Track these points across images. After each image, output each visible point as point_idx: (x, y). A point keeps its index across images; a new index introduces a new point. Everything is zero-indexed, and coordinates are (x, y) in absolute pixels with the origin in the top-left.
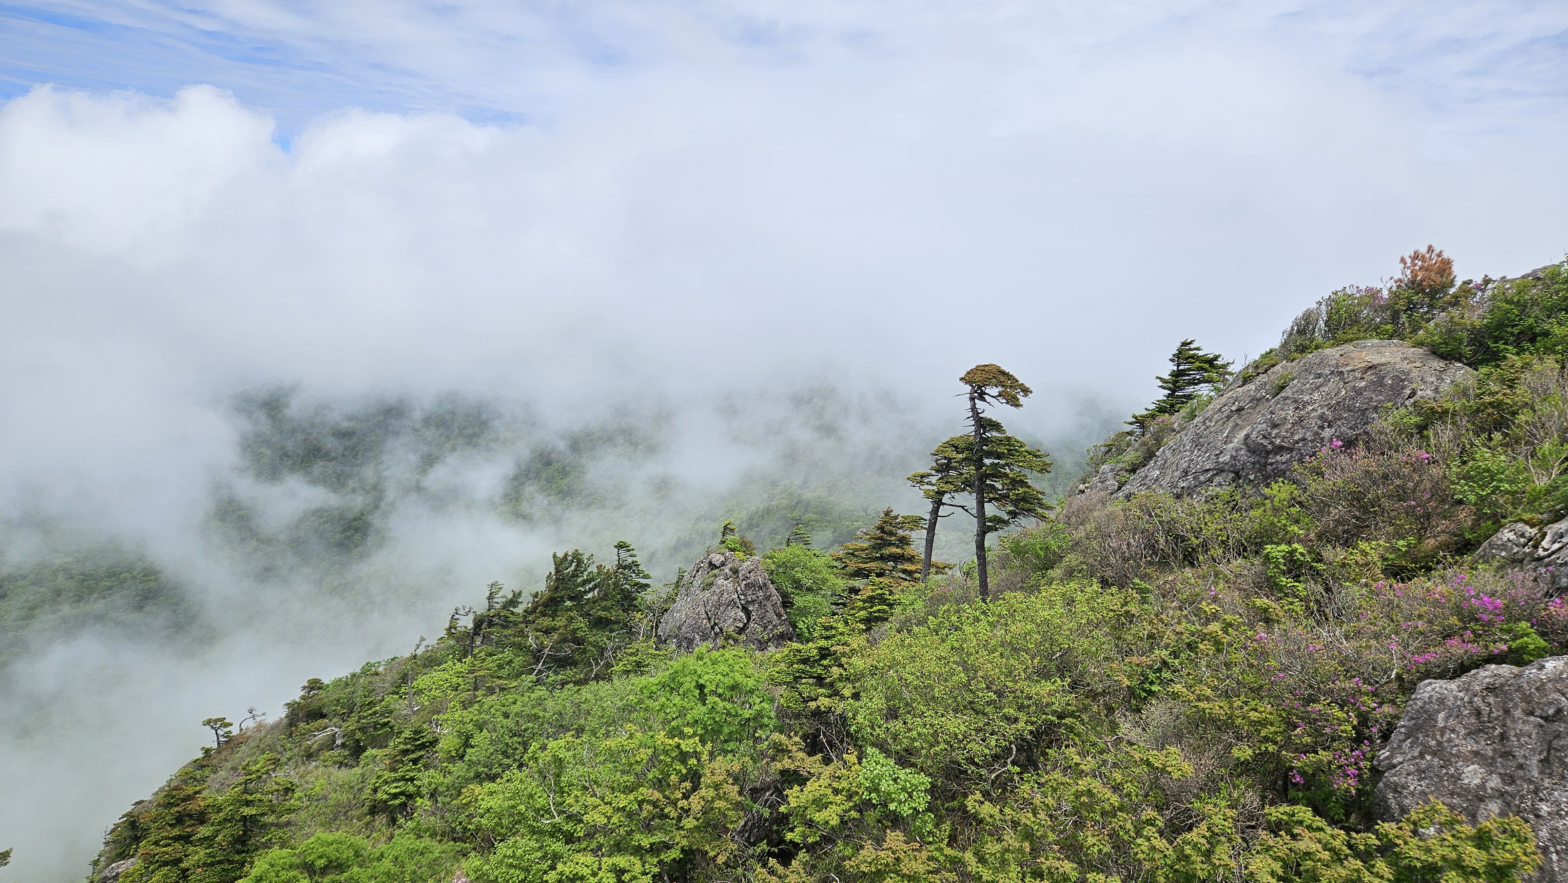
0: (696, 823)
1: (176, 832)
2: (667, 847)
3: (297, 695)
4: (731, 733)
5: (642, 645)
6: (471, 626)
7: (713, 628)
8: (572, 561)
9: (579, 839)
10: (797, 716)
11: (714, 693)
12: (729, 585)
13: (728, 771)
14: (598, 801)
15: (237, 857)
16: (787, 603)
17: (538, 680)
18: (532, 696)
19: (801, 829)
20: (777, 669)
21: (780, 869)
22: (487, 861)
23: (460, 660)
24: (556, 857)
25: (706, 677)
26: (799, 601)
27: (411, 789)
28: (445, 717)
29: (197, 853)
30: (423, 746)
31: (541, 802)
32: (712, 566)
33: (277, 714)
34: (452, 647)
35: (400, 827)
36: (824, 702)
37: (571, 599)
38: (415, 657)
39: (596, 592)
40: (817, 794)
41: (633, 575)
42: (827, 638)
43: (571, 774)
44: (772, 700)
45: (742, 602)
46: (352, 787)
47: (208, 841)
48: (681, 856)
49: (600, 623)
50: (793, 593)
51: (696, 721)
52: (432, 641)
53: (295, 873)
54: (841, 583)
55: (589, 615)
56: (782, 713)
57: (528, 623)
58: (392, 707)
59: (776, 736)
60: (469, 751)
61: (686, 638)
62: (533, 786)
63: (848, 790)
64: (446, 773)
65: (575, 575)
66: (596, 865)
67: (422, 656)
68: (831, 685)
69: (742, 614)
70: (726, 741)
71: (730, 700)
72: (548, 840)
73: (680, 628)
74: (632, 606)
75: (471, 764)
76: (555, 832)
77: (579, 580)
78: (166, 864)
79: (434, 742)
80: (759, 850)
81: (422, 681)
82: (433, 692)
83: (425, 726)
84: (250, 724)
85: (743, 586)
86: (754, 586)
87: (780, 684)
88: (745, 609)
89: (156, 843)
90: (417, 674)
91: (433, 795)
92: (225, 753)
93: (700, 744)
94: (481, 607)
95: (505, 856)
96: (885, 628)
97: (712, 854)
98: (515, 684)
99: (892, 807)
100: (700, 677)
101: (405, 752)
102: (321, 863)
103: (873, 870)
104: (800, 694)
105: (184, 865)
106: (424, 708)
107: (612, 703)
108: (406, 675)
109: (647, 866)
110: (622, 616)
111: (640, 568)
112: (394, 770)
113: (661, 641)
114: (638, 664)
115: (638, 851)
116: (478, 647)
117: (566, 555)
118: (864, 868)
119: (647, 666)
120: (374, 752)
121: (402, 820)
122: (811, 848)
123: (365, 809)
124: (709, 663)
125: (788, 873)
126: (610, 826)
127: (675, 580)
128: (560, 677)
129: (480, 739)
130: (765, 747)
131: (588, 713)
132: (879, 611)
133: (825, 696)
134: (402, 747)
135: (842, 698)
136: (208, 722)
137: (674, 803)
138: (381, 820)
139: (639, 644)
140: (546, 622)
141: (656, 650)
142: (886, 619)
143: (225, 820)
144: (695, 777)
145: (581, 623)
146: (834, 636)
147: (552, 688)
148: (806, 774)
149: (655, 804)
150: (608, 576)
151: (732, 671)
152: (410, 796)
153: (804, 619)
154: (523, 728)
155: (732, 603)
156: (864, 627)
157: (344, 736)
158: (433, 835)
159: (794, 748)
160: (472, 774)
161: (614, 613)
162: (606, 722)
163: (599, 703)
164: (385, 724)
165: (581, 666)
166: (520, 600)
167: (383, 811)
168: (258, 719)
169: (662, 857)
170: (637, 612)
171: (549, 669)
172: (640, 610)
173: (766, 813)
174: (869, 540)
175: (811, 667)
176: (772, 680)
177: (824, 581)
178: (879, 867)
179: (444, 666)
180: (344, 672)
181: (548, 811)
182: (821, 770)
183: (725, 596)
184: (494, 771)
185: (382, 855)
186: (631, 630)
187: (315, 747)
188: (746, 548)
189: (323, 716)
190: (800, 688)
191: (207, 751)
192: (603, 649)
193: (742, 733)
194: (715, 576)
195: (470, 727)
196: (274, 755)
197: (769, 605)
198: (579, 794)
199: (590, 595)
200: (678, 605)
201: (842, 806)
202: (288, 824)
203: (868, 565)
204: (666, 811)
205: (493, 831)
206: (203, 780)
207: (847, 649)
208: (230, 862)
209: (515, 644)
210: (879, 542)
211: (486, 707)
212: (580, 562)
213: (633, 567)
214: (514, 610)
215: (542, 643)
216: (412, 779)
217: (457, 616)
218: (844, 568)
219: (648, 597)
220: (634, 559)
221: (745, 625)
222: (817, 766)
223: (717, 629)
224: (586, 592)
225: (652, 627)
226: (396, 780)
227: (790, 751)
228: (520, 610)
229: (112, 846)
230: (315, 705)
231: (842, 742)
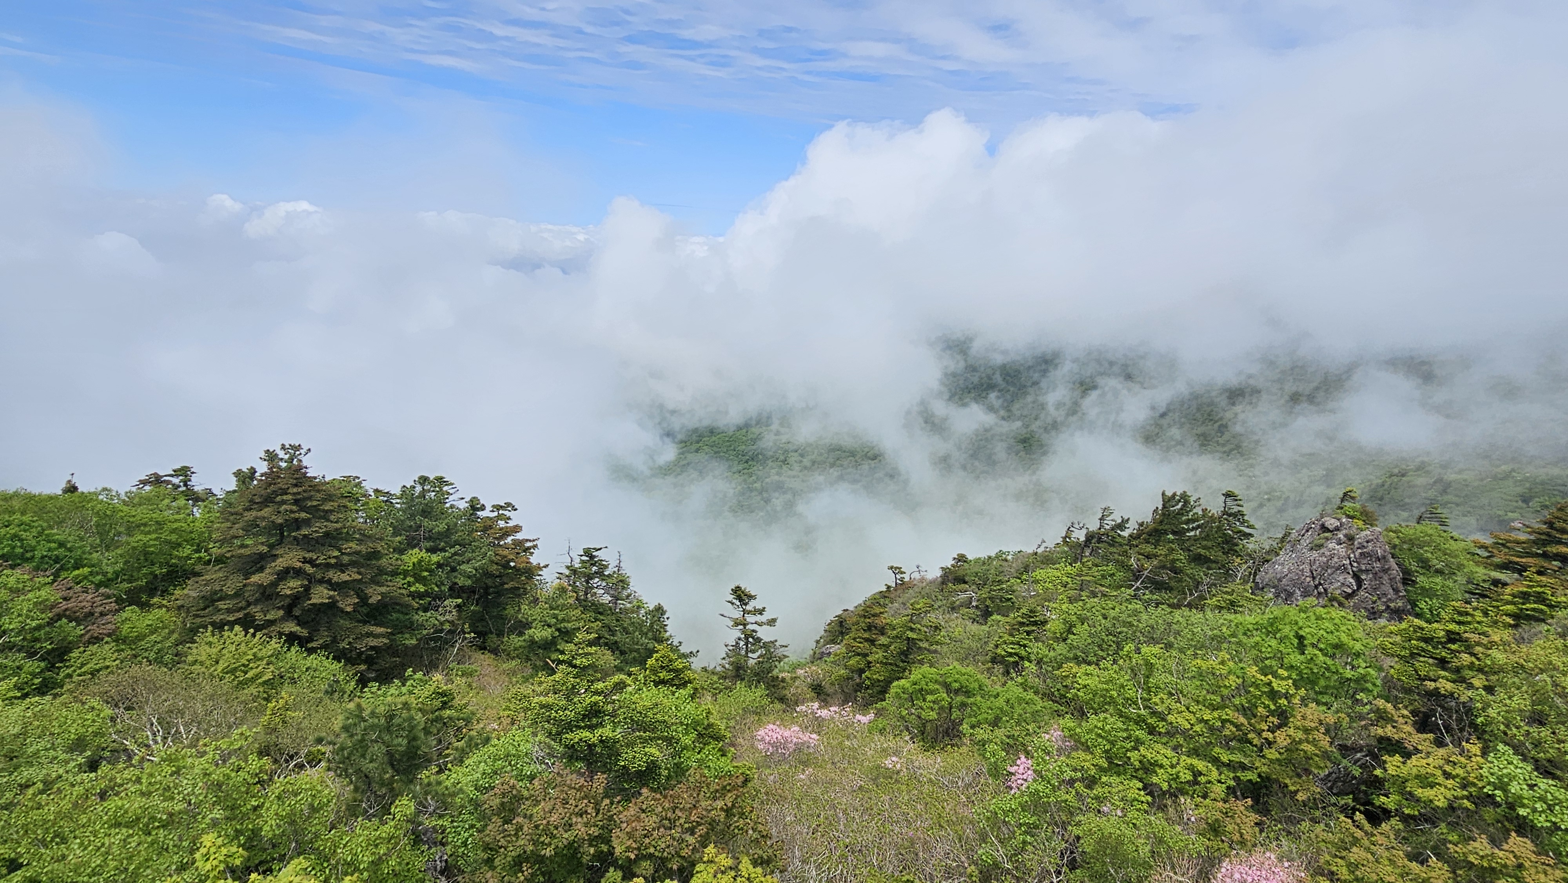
0: (1278, 756)
1: (866, 635)
2: (1243, 767)
3: (949, 563)
4: (1327, 687)
5: (1238, 587)
6: (1082, 539)
7: (1316, 587)
8: (1180, 501)
9: (1160, 734)
10: (1408, 691)
11: (1313, 645)
12: (1341, 550)
13: (1320, 720)
14: (1183, 708)
15: (901, 664)
16: (1408, 579)
17: (1135, 595)
18: (1130, 606)
19: (1397, 797)
20: (1391, 640)
21: (1367, 826)
22: (1080, 725)
23: (1070, 564)
24: (1138, 742)
25: (1307, 630)
26: (1422, 580)
27: (1023, 653)
28: (1054, 605)
29: (878, 653)
30: (1035, 623)
31: (1131, 693)
32: (1324, 529)
33: (934, 573)
34: (1066, 552)
35: (1012, 679)
36: (1445, 686)
37: (1174, 533)
38: (1036, 554)
39: (1198, 532)
40: (1423, 771)
41: (1238, 523)
42: (1459, 623)
43: (1159, 678)
44: (1380, 669)
45: (1354, 569)
46: (980, 639)
47: (886, 647)
48: (1258, 780)
49: (1198, 559)
50: (1417, 572)
51: (1292, 667)
52: (1050, 544)
53: (937, 686)
54: (1481, 573)
55: (1189, 550)
56: (1389, 683)
57: (1131, 546)
58: (1015, 588)
59: (1381, 703)
60: (1070, 636)
61: (1285, 590)
62: (1125, 678)
63: (1464, 779)
64: (1051, 648)
65: (1180, 513)
66: (1174, 761)
67: (1042, 555)
68: (1458, 670)
69: (1352, 580)
70: (1321, 693)
71: (1333, 656)
72: (1133, 726)
73: (1280, 580)
74: (1232, 550)
75: (1071, 648)
76: (1139, 721)
77: (1184, 518)
78: (859, 654)
79: (1044, 623)
80: (1343, 802)
81: (1039, 574)
82: (1047, 584)
83: (1039, 608)
84: (916, 576)
85: (1357, 554)
86: (1371, 556)
87: (1393, 655)
88: (1356, 576)
89: (854, 639)
90: (1036, 567)
91: (1039, 662)
92: (899, 592)
93: (1293, 688)
94: (1094, 526)
95: (1096, 727)
96: (1540, 628)
97: (1292, 788)
98: (1115, 593)
99: (1522, 812)
100: (1301, 628)
101: (1022, 624)
102: (956, 685)
103: (1485, 864)
104: (1416, 671)
105: (869, 659)
106: (1038, 595)
107: (1202, 630)
108: (1028, 566)
109: (1223, 776)
110: (1221, 557)
111: (1246, 518)
112: (1012, 635)
113: (1258, 588)
114: (1232, 603)
115: (1216, 761)
116: (1086, 557)
117: (1174, 495)
118: (1472, 858)
119: (1241, 606)
120: (999, 617)
121: (1014, 675)
122: (1406, 819)
123: (988, 658)
124: (1313, 618)
125: (1375, 832)
126: (1191, 732)
127: (1280, 536)
128: (1155, 597)
129: (1082, 630)
130: (1365, 711)
131: (1178, 633)
132: (1534, 610)
133: (1448, 680)
134: (1020, 619)
135: (1470, 686)
136: (891, 568)
137: (1259, 733)
138: (999, 669)
139: (1235, 585)
140: (1149, 548)
141: (1252, 594)
142: (1543, 621)
143: (897, 637)
144: (1284, 717)
145: (1181, 556)
146: (1469, 623)
147: (1147, 604)
148: (1412, 748)
149: (1237, 727)
150: (1212, 519)
151: (1337, 631)
152: (1022, 658)
153: (1427, 599)
154: (1118, 630)
155: (1342, 569)
156: (1512, 622)
157: (978, 600)
158: (1036, 693)
159: (1401, 720)
160: (1072, 655)
161: (1213, 553)
162: (1195, 646)
163: (1190, 627)
164: (1009, 599)
165: (1175, 592)
166: (1127, 526)
167: (1001, 663)
168: (922, 574)
169: (1238, 774)
170: (1237, 557)
171: (1146, 588)
172: (1240, 556)
173: (1357, 772)
174: (1529, 533)
175: (1433, 648)
176: (1384, 649)
177: (1460, 567)
178: (1494, 865)
179: (1058, 566)
180: (983, 554)
181: (1135, 703)
182: (1430, 750)
183: (1336, 559)
184: (1090, 658)
185: (998, 694)
186: (1228, 571)
187: (958, 603)
188: (1368, 519)
189: (965, 582)
190: (1417, 664)
191: (889, 587)
192: (1199, 582)
193: (1340, 690)
194: (1327, 539)
195: (1074, 618)
196: (929, 601)
197: (1386, 577)
198: (1165, 697)
199: (1192, 533)
200: (1281, 558)
201: (1453, 792)
202: (935, 652)
203: (1524, 560)
204: (1249, 736)
205: (1087, 704)
206: (885, 606)
207: (1485, 640)
208: (897, 666)
209: (1118, 561)
210: (1543, 537)
211: (1088, 606)
212: (1186, 502)
213: (1238, 515)
214: (1121, 533)
215: (1143, 565)
216: (1025, 646)
217: (1072, 529)
218: (1488, 557)
219: (1251, 545)
220: (1240, 509)
221: (1354, 591)
222: (1426, 744)
223: (1321, 589)
224: (1189, 530)
225: (1250, 573)
226: (1012, 643)
227: (1396, 722)
228: (1126, 534)
229: (828, 633)
230: (961, 573)
231: (1461, 730)
